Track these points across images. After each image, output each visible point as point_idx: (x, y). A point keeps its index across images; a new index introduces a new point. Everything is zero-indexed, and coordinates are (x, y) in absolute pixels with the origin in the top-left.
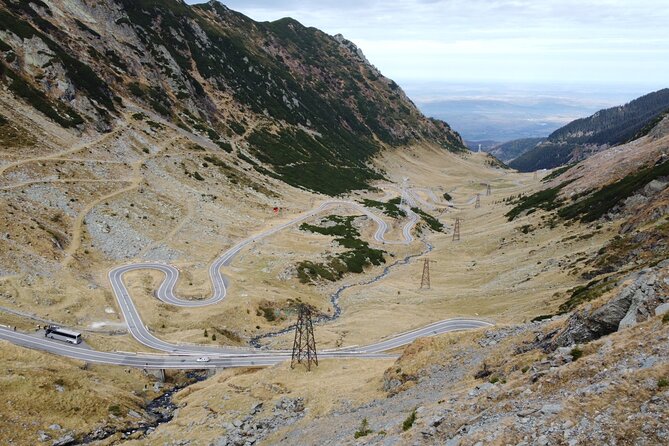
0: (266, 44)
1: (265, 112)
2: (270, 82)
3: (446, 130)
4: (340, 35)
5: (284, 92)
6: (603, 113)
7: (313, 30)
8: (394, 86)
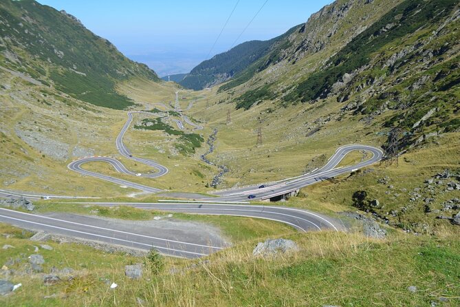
0: (24, 16)
1: (49, 59)
2: (43, 40)
3: (146, 68)
4: (63, 11)
5: (54, 46)
6: (217, 56)
7: (46, 7)
8: (108, 43)
